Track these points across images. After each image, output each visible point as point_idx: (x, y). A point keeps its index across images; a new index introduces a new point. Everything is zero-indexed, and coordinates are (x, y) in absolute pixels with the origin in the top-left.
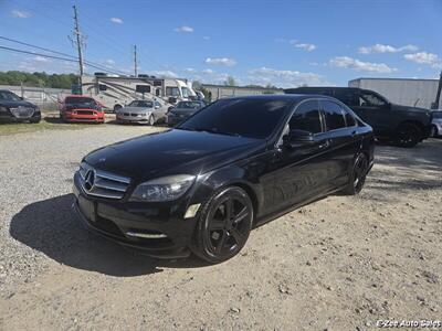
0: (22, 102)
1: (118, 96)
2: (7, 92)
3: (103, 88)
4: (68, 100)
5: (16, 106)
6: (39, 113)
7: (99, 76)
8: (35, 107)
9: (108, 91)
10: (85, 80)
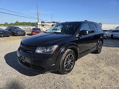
0: (21, 30)
1: (47, 27)
2: (18, 27)
3: (43, 25)
4: (33, 29)
5: (19, 31)
6: (25, 33)
7: (42, 22)
8: (24, 31)
9: (44, 26)
10: (39, 23)
